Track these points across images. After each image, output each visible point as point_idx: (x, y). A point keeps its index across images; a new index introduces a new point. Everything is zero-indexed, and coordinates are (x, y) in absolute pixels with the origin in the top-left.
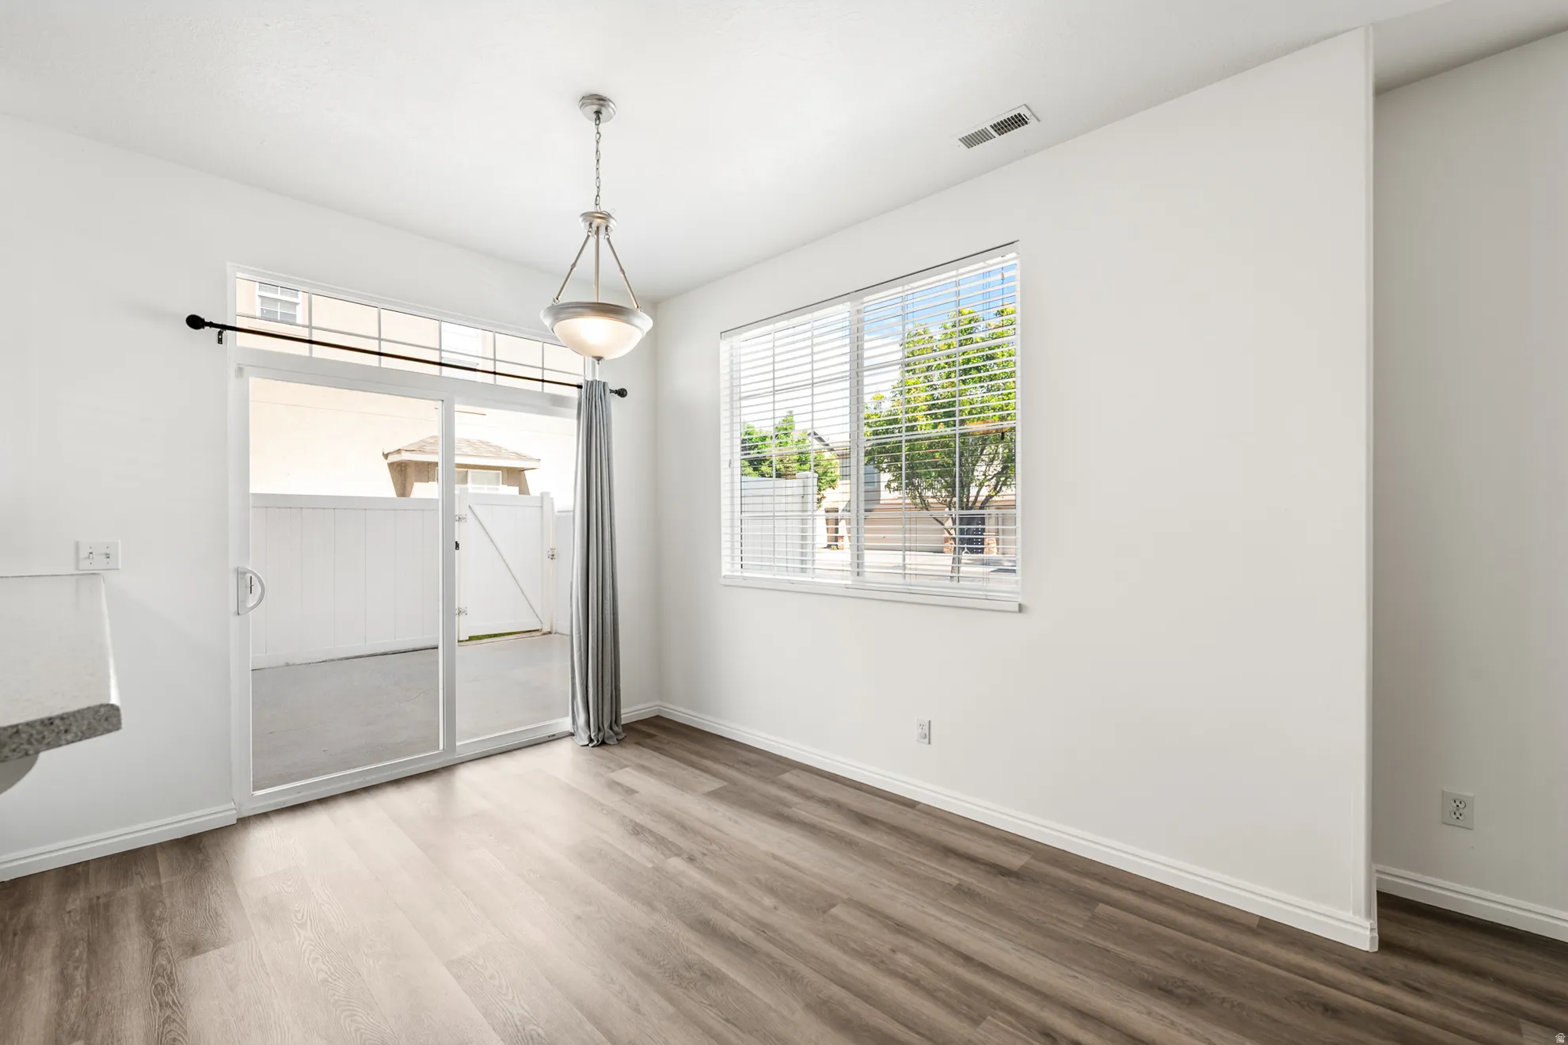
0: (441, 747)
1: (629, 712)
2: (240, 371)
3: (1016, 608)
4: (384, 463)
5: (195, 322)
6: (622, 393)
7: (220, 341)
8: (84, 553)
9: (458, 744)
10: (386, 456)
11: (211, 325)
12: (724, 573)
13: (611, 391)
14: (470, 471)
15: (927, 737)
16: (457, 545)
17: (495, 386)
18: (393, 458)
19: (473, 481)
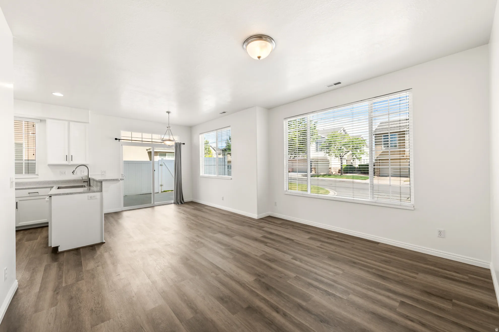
0: (152, 203)
1: (186, 200)
2: (122, 145)
3: (230, 179)
4: (147, 152)
5: (116, 139)
6: (184, 144)
7: (119, 141)
8: (102, 172)
9: (155, 203)
10: (147, 150)
11: (118, 139)
12: (201, 175)
13: (182, 144)
14: (167, 153)
15: (223, 199)
16: (155, 170)
17: (161, 144)
18: (149, 151)
19: (168, 156)
